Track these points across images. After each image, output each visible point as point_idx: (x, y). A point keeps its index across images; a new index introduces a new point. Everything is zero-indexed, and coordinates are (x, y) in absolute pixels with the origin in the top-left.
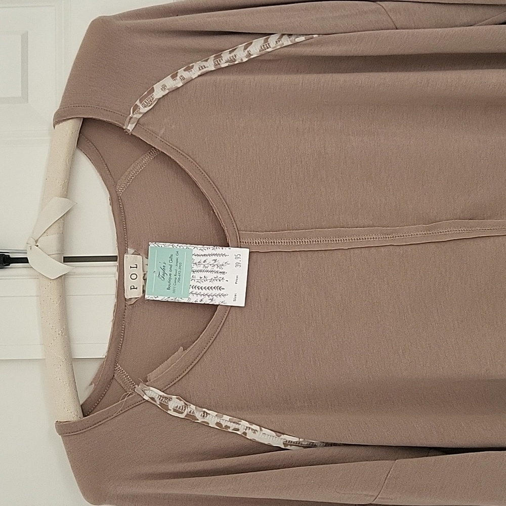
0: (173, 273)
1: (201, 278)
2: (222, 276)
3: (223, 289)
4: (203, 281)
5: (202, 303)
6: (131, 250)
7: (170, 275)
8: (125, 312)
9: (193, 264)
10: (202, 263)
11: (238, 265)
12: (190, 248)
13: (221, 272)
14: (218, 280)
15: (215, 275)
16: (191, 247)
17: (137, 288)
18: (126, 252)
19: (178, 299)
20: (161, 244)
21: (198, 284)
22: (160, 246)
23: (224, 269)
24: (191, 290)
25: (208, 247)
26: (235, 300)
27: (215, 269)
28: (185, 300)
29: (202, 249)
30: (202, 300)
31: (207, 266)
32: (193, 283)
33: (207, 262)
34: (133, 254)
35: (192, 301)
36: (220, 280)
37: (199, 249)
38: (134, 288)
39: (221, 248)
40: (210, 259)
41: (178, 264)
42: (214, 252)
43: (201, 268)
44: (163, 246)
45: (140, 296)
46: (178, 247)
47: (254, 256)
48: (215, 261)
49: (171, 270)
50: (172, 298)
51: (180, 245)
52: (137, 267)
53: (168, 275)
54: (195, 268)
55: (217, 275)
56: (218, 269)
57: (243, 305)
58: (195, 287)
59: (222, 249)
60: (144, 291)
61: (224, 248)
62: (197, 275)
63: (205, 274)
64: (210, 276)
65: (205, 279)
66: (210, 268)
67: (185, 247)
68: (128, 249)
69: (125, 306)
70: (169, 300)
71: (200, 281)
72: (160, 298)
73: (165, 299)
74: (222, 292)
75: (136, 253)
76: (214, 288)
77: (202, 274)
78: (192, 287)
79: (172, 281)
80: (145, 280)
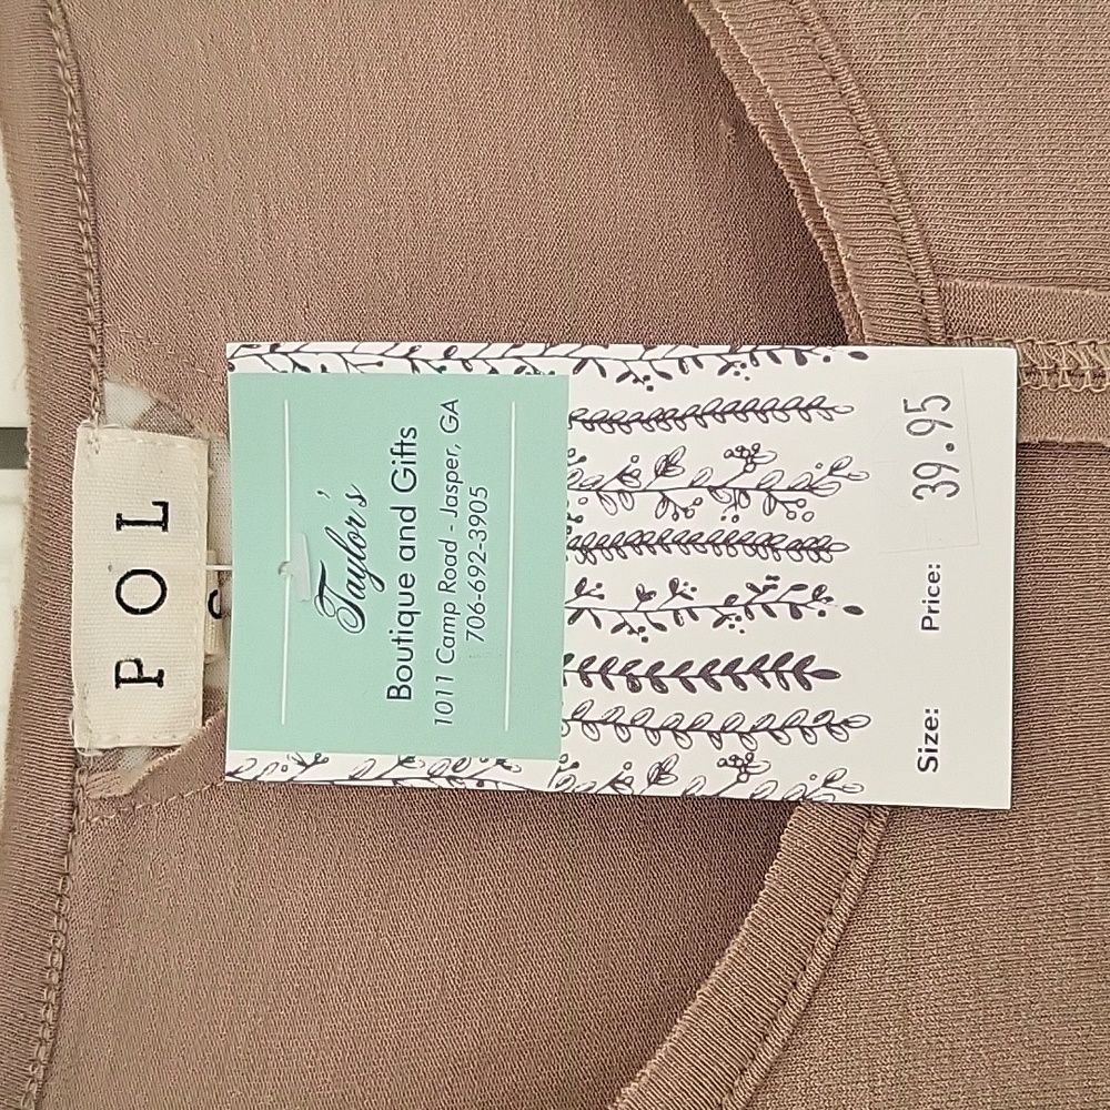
0: (429, 569)
1: (644, 596)
2: (808, 571)
3: (831, 675)
4: (666, 619)
5: (672, 790)
6: (125, 398)
7: (406, 582)
8: (68, 852)
9: (573, 496)
10: (647, 477)
11: (929, 480)
12: (544, 365)
13: (799, 547)
14: (783, 611)
15: (755, 568)
16: (559, 359)
17: (159, 680)
18: (88, 405)
19: (475, 766)
20: (321, 354)
21: (625, 648)
22: (314, 364)
23: (823, 517)
24: (575, 693)
25: (685, 350)
26: (929, 763)
27: (754, 520)
28: (536, 775)
29: (641, 369)
30: (662, 770)
31: (684, 498)
32: (584, 640)
33: (690, 467)
34: (138, 426)
35: (594, 776)
36: (795, 612)
37: (615, 370)
38: (141, 680)
39: (787, 355)
40: (704, 450)
41: (464, 496)
42: (733, 389)
43: (642, 515)
44: (335, 365)
45: (182, 738)
46: (454, 367)
47: (1059, 478)
48: (750, 456)
49: (407, 550)
50: (433, 762)
51: (465, 349)
52: (163, 524)
53: (393, 586)
54: (600, 520)
55: (771, 566)
56: (777, 523)
57: (999, 797)
58: (604, 671)
59: (801, 360)
60: (212, 701)
61: (816, 355)
62: (618, 577)
63: (675, 563)
64: (717, 576)
65: (679, 602)
66: (709, 518)
67: (507, 367)
68: (109, 388)
69: (74, 807)
70: (414, 777)
71: (636, 620)
72: (336, 770)
73: (380, 767)
74: (822, 696)
75: (169, 416)
76: (755, 670)
77: (653, 569)
78: (583, 673)
79: (426, 632)
80: (220, 614)
